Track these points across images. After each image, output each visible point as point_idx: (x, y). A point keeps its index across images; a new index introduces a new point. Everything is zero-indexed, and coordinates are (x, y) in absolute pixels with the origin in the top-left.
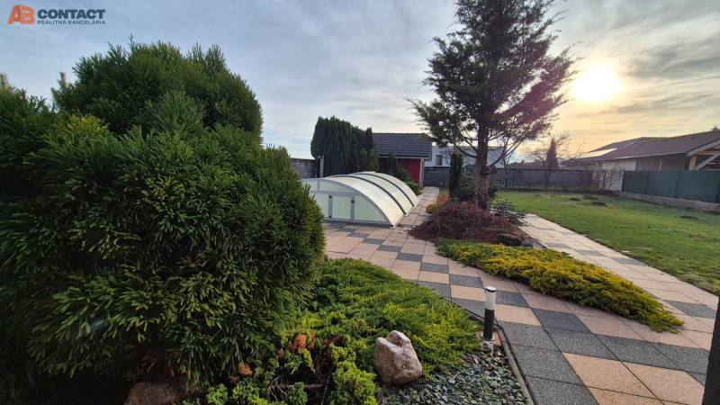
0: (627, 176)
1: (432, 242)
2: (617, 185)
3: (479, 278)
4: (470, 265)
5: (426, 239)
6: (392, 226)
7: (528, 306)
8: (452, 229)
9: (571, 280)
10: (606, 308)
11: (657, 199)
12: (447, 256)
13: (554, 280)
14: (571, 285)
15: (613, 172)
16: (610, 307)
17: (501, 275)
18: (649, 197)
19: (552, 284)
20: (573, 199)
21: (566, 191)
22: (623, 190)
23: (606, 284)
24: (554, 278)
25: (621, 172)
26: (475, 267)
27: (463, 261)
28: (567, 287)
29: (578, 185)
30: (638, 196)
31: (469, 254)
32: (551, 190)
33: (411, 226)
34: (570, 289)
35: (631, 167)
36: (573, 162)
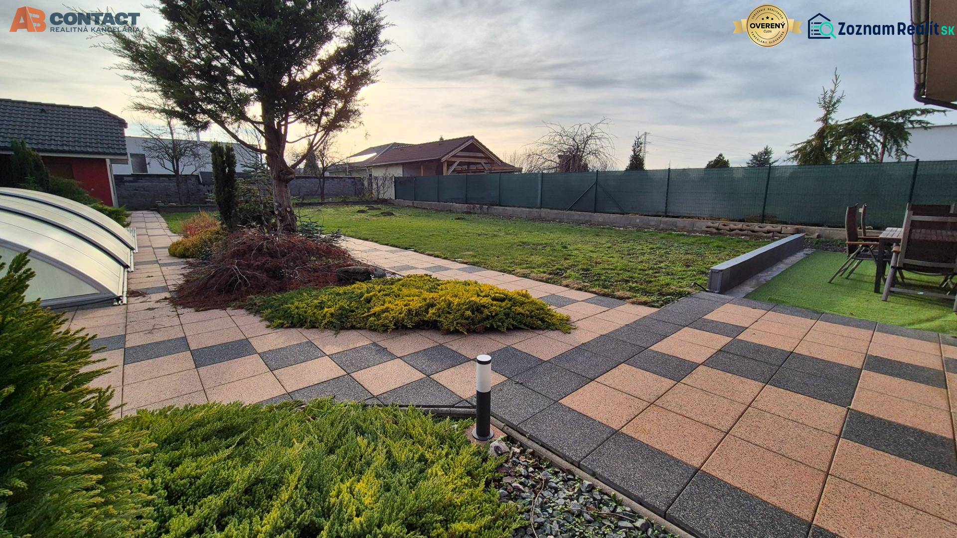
0: (398, 182)
1: (240, 307)
2: (390, 193)
3: (374, 344)
4: (343, 328)
5: (222, 306)
6: (118, 299)
7: (393, 357)
8: (264, 277)
9: (484, 306)
10: (522, 326)
11: (425, 204)
12: (293, 326)
13: (468, 313)
14: (486, 312)
15: (385, 179)
16: (525, 325)
17: (400, 327)
18: (416, 203)
19: (467, 319)
20: (359, 212)
21: (345, 203)
22: (396, 199)
23: (510, 300)
24: (467, 309)
25: (391, 178)
26: (353, 328)
27: (330, 326)
28: (484, 316)
29: (355, 194)
30: (409, 203)
31: (332, 310)
32: (329, 203)
33: (165, 289)
34: (487, 318)
35: (398, 172)
36: (337, 168)
